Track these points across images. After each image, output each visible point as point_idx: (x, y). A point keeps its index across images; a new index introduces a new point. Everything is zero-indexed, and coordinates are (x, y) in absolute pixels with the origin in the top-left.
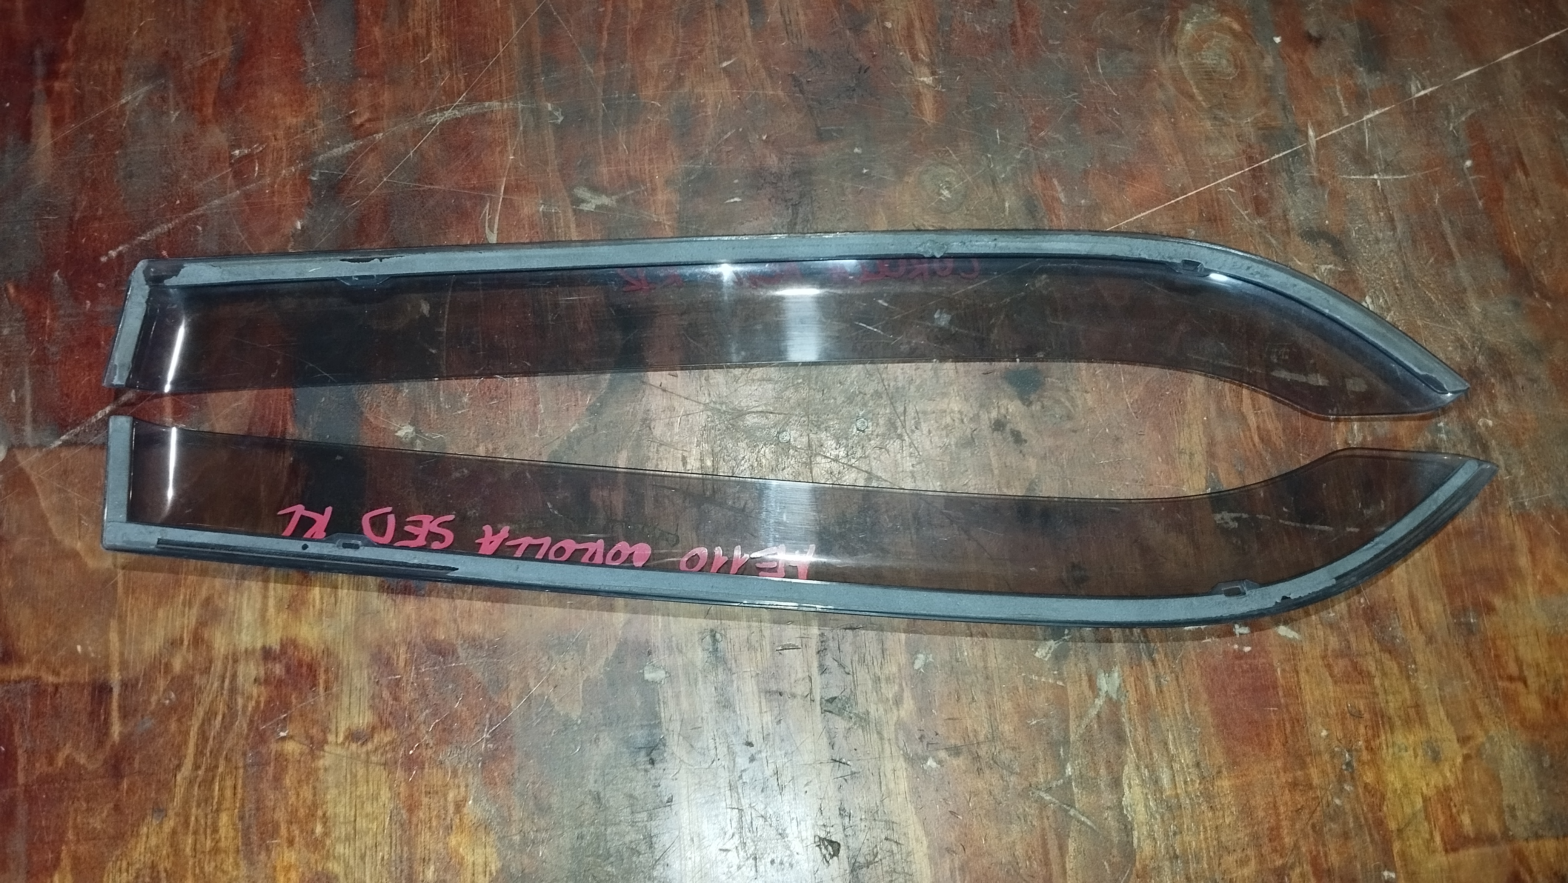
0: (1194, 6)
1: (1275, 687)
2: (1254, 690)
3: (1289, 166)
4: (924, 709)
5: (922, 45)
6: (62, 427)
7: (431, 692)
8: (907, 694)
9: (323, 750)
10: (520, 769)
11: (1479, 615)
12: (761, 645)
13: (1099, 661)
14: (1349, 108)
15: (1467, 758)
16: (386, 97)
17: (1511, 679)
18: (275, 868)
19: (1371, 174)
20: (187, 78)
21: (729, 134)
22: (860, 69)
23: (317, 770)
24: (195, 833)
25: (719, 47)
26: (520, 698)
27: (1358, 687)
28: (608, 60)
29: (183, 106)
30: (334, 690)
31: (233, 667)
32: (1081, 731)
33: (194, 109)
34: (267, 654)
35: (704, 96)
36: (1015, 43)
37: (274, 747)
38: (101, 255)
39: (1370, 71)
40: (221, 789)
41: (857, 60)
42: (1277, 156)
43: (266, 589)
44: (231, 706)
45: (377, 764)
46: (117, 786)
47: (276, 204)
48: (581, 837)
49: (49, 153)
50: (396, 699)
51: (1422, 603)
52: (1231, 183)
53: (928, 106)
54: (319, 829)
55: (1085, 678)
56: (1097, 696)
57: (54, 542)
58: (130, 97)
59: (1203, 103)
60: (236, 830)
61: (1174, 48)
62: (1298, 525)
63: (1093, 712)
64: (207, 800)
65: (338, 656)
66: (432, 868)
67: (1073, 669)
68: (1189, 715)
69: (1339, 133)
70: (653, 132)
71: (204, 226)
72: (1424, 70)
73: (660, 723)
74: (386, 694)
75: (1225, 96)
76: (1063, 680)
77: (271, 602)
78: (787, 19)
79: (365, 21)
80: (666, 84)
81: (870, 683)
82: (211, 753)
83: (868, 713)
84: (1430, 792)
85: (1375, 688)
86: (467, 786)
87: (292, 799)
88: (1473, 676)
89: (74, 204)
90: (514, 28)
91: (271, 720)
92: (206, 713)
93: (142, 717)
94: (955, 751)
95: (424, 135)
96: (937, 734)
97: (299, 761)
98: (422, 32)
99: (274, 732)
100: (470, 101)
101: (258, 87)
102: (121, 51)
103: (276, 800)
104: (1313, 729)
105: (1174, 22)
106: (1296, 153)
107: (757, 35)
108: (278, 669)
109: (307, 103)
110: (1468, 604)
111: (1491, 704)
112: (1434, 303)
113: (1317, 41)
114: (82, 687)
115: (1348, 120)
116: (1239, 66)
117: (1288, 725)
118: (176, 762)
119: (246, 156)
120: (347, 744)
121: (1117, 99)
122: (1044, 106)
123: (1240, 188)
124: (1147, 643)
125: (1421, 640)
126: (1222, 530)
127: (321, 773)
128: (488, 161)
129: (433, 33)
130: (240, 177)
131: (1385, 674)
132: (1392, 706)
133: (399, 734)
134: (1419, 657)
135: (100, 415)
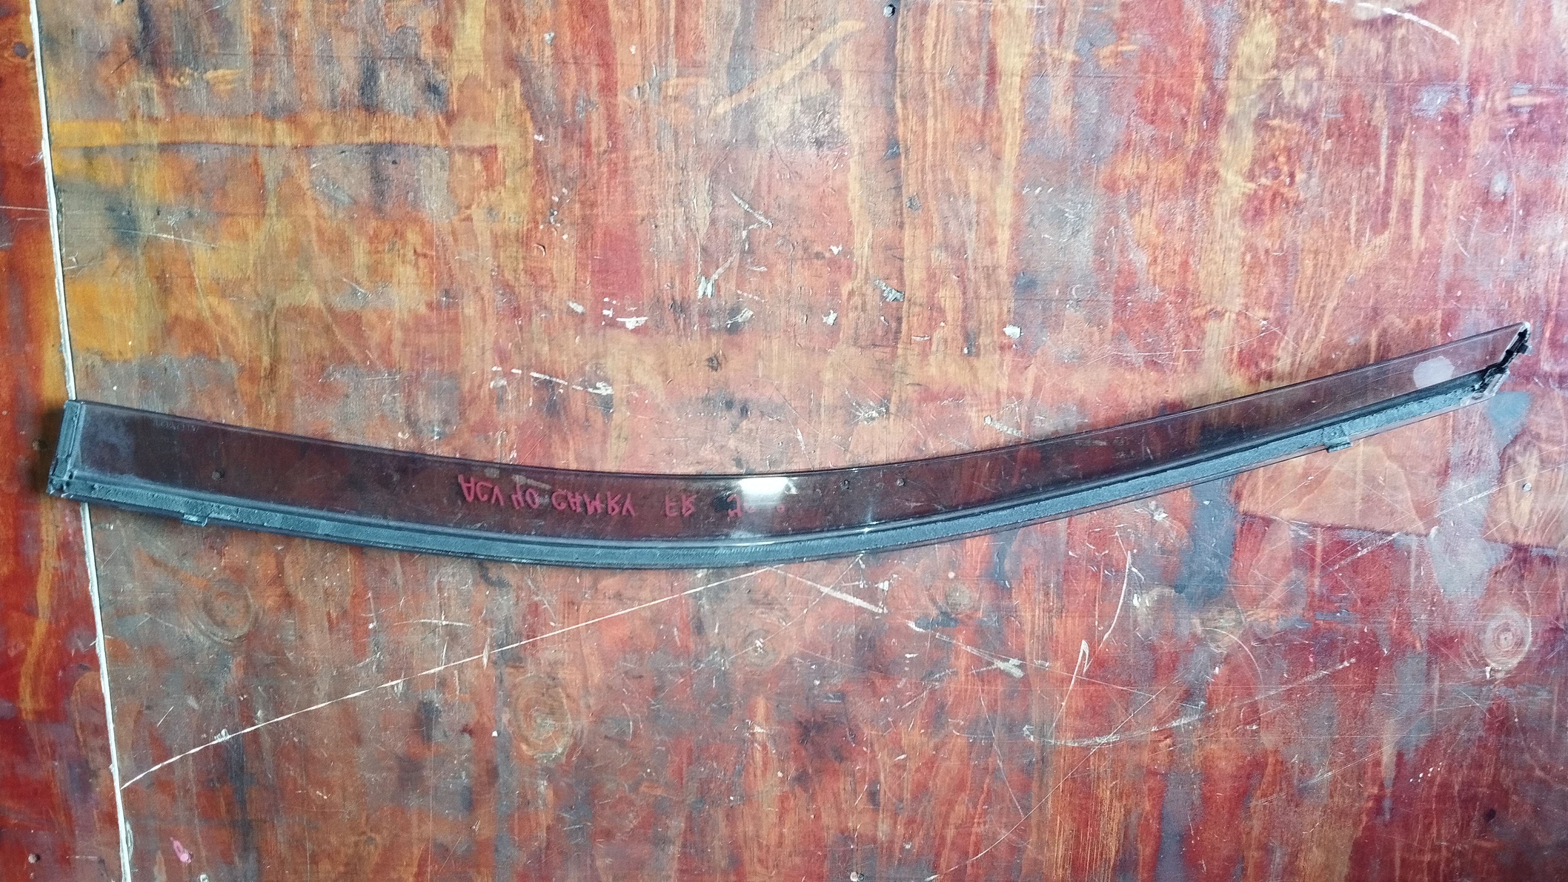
0: (552, 766)
1: (593, 271)
3: (507, 637)
4: (835, 286)
5: (758, 756)
6: (1391, 546)
7: (1165, 339)
8: (845, 296)
9: (1240, 308)
10: (1111, 280)
11: (439, 302)
12: (938, 341)
13: (709, 303)
14: (453, 675)
15: (468, 207)
16: (1146, 757)
17: (425, 256)
18: (1279, 236)
19: (447, 625)
20: (1284, 786)
21: (907, 704)
22: (806, 742)
23: (1245, 297)
24: (1328, 265)
25: (905, 770)
26: (1106, 326)
27: (535, 264)
28: (986, 769)
29: (1289, 765)
30: (1228, 347)
32: (731, 259)
33: (1281, 762)
35: (921, 735)
36: (690, 750)
37: (1271, 315)
38: (1354, 663)
39: (431, 702)
40: (1308, 291)
41: (807, 750)
42: (516, 645)
45: (1205, 295)
46: (1377, 302)
48: (1078, 231)
49: (1385, 740)
50: (1188, 336)
51: (478, 316)
52: (552, 629)
53: (761, 711)
54: (1248, 258)
55: (722, 293)
56: (716, 281)
57: (1403, 467)
58: (1325, 775)
59: (561, 691)
60: (1302, 264)
61: (573, 735)
62: (555, 379)
63: (720, 270)
65: (1224, 369)
66: (1177, 223)
67: (729, 300)
68: (655, 260)
69: (464, 658)
70: (961, 712)
71: (1282, 676)
72: (390, 700)
74: (1194, 340)
75: (543, 694)
76: (737, 293)
78: (853, 785)
79: (1156, 815)
80: (948, 747)
82: (1313, 316)
84: (499, 188)
85: (524, 261)
86: (1148, 273)
87: (1263, 279)
88: (452, 262)
89: (1370, 702)
90: (1050, 799)
91: (1271, 332)
92: (1313, 342)
94: (818, 256)
95: (1122, 727)
96: (829, 268)
97: (1256, 303)
98: (1115, 803)
99: (1270, 324)
100: (1088, 748)
101: (1235, 773)
102: (1328, 811)
103: (1273, 280)
104: (572, 241)
105: (569, 756)
106: (500, 646)
107: (877, 775)
108: (1263, 365)
109: (1202, 758)
110: (444, 311)
111: (443, 241)
113: (466, 730)
115: (455, 667)
116: (529, 717)
117: (589, 245)
118: (1337, 313)
119: (1248, 724)
120: (1224, 311)
121: (623, 701)
122: (677, 701)
123: (546, 625)
124: (675, 311)
125: (484, 291)
126: (607, 380)
127: (1242, 294)
128: (1081, 704)
129: (1108, 802)
130: (1254, 709)
131: (515, 271)
132: (513, 249)
133: (1188, 314)
134: (488, 279)
135: (1365, 551)
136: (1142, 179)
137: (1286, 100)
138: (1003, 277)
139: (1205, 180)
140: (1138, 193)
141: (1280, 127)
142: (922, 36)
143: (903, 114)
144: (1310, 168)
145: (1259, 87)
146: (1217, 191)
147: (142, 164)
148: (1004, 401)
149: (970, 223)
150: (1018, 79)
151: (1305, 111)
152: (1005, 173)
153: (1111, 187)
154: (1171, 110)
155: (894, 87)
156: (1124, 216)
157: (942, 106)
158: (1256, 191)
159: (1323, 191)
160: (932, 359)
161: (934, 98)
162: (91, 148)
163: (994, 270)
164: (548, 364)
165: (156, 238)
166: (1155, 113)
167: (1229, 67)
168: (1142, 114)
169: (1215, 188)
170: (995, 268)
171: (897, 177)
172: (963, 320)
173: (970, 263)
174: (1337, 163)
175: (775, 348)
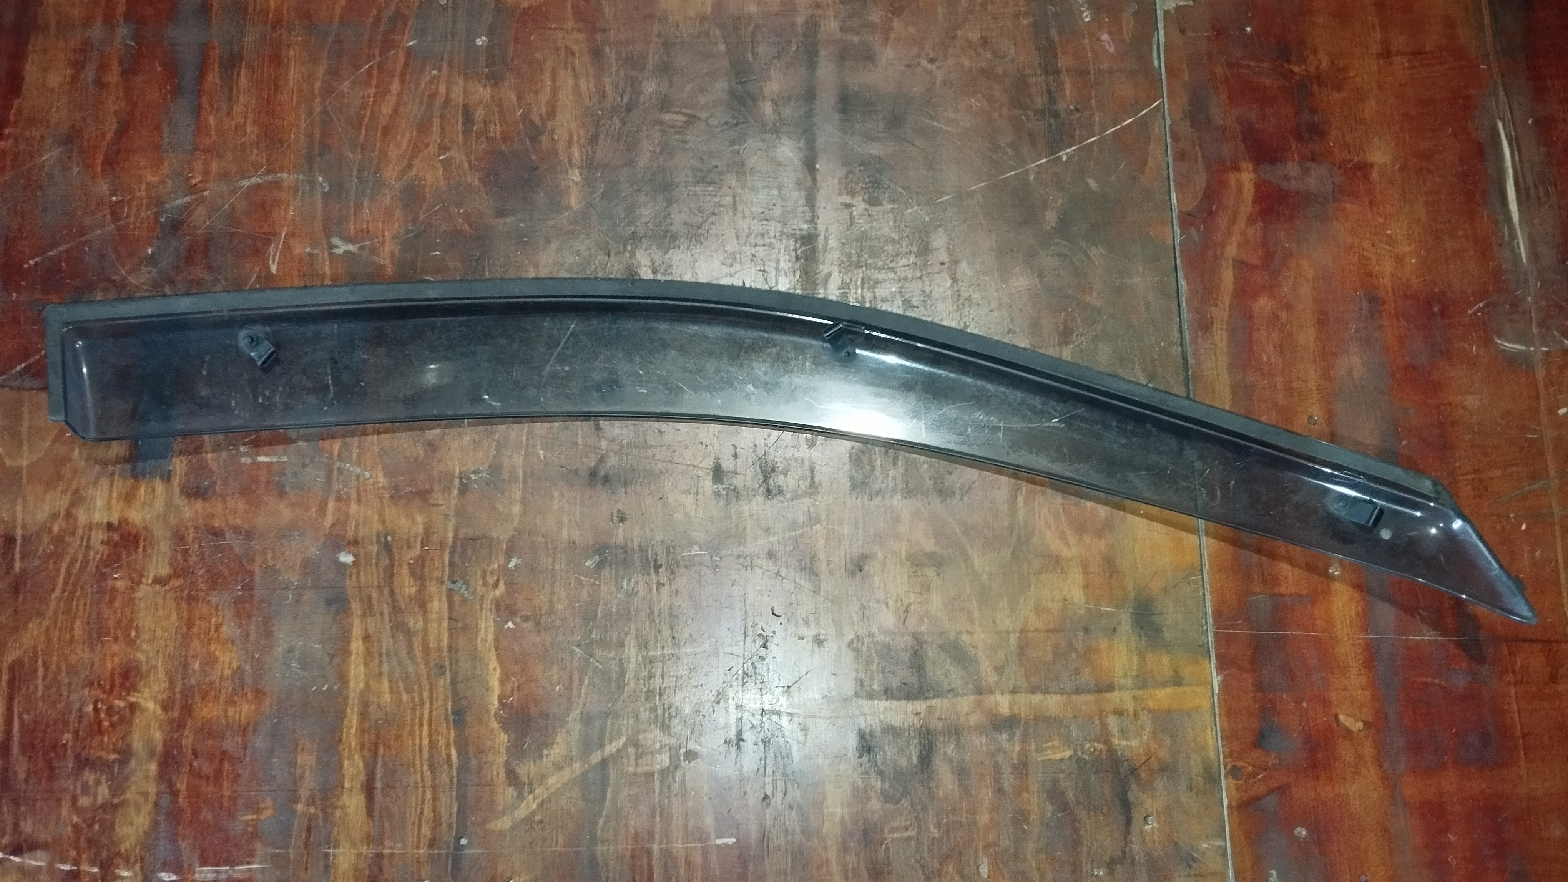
4: (510, 592)
5: (576, 153)
7: (206, 556)
8: (501, 582)
9: (139, 587)
10: (257, 608)
12: (414, 544)
13: (624, 571)
15: (839, 648)
16: (214, 167)
18: (105, 654)
20: (85, 143)
21: (438, 207)
22: (532, 168)
23: (134, 599)
24: (60, 630)
25: (439, 145)
26: (261, 566)
28: (363, 149)
29: (81, 164)
30: (149, 552)
31: (89, 532)
32: (605, 612)
33: (89, 166)
34: (110, 527)
35: (425, 178)
37: (110, 583)
38: (22, 263)
40: (77, 605)
41: (531, 160)
44: (86, 556)
45: (171, 598)
46: (16, 599)
47: (136, 236)
48: (288, 652)
50: (185, 560)
53: (575, 196)
54: (133, 634)
55: (614, 580)
56: (618, 592)
58: (47, 156)
60: (84, 630)
63: (614, 601)
65: (152, 532)
66: (198, 662)
67: (607, 574)
68: (673, 607)
70: (388, 201)
71: (90, 248)
73: (346, 588)
74: (179, 557)
76: (600, 581)
77: (115, 495)
78: (488, 128)
79: (204, 111)
80: (400, 168)
81: (478, 573)
82: (73, 582)
83: (474, 591)
86: (223, 616)
87: (119, 615)
90: (303, 121)
91: (109, 566)
92: (71, 559)
93: (33, 559)
94: (526, 619)
95: (236, 193)
97: (124, 593)
98: (242, 121)
99: (111, 574)
100: (268, 172)
101: (131, 154)
102: (44, 123)
103: (109, 614)
107: (465, 138)
108: (116, 537)
109: (162, 167)
118: (51, 587)
119: (120, 202)
120: (153, 584)
127: (137, 601)
128: (276, 215)
129: (248, 122)
130: (115, 216)
133: (185, 581)
135: (18, 368)
136: (231, 702)
137: (104, 777)
138: (356, 608)
139: (173, 703)
140: (234, 689)
141: (108, 753)
142: (434, 820)
143: (450, 750)
144: (80, 717)
145: (128, 788)
146: (163, 693)
147: (1129, 673)
148: (354, 495)
149: (388, 654)
150: (347, 785)
151: (87, 768)
152: (356, 701)
153: (259, 693)
154: (207, 764)
155: (458, 773)
156: (247, 668)
157: (414, 758)
158: (128, 695)
159: (68, 696)
160: (420, 529)
161: (422, 766)
162: (1174, 685)
163: (365, 613)
165: (1117, 607)
166: (221, 761)
167: (156, 804)
168: (234, 760)
169: (165, 696)
170: (364, 615)
171: (455, 693)
172: (393, 566)
173: (387, 618)
174: (56, 722)
175: (565, 534)
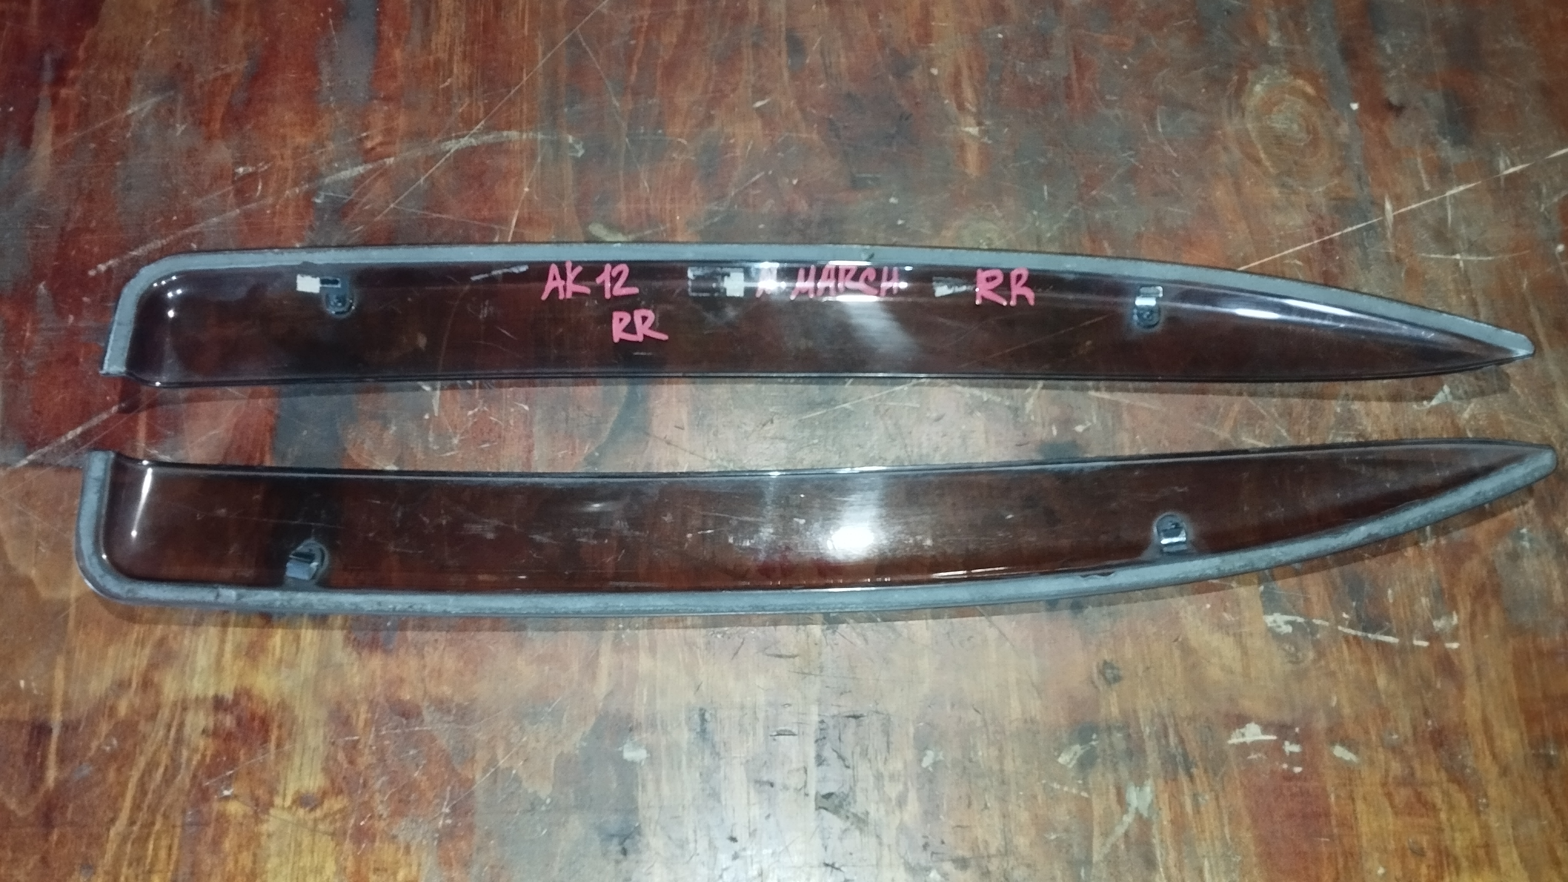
0: (1265, 67)
1: (1327, 815)
2: (1305, 817)
3: (1363, 240)
4: (931, 813)
5: (968, 93)
6: (31, 445)
7: (389, 757)
8: (912, 796)
9: (268, 814)
10: (479, 849)
12: (754, 729)
13: (1130, 773)
14: (1431, 182)
16: (401, 122)
19: (1454, 253)
20: (197, 92)
21: (758, 177)
22: (901, 117)
23: (259, 835)
25: (753, 86)
26: (485, 771)
27: (1422, 821)
28: (636, 93)
29: (190, 119)
30: (287, 747)
31: (181, 715)
32: (1106, 850)
33: (201, 123)
34: (219, 704)
35: (734, 136)
36: (1069, 96)
37: (216, 806)
38: (90, 269)
39: (1455, 144)
40: (156, 849)
41: (899, 106)
42: (1349, 229)
43: (224, 633)
44: (174, 758)
45: (325, 833)
46: (46, 837)
47: (276, 226)
49: (48, 161)
50: (352, 762)
51: (1497, 729)
52: (1298, 255)
53: (972, 156)
55: (1113, 791)
56: (1125, 811)
57: (8, 568)
58: (136, 108)
59: (1271, 170)
61: (1242, 109)
62: (1360, 633)
63: (1121, 830)
64: (138, 860)
65: (293, 711)
67: (1100, 778)
68: (1229, 841)
69: (1419, 209)
70: (677, 170)
71: (199, 244)
72: (1515, 146)
73: (637, 808)
74: (341, 756)
75: (1296, 163)
76: (1087, 790)
77: (229, 647)
78: (827, 61)
79: (385, 43)
80: (694, 121)
81: (871, 780)
82: (149, 807)
83: (867, 813)
85: (1440, 823)
86: (419, 865)
87: (230, 865)
88: (1552, 815)
89: (68, 214)
90: (540, 56)
91: (216, 776)
92: (148, 764)
93: (81, 763)
94: (962, 863)
95: (437, 161)
96: (943, 842)
97: (241, 824)
98: (444, 56)
99: (218, 791)
100: (488, 130)
101: (269, 105)
102: (132, 61)
103: (213, 866)
104: (1368, 865)
105: (1242, 83)
106: (1371, 227)
107: (794, 76)
108: (229, 721)
109: (319, 123)
110: (1549, 733)
112: (1519, 397)
113: (1398, 110)
114: (21, 725)
115: (1430, 195)
116: (1312, 131)
117: (1341, 861)
118: (109, 816)
119: (250, 175)
120: (294, 808)
121: (1177, 160)
122: (1098, 164)
123: (1307, 261)
124: (1185, 755)
125: (1494, 771)
126: (1274, 635)
127: (263, 839)
128: (500, 189)
129: (455, 58)
130: (242, 196)
131: (1452, 808)
132: (1459, 844)
133: (351, 801)
134: (1492, 792)
135: (70, 435)
138: (657, 844)
160: (763, 700)
164: (1374, 657)
172: (716, 768)
175: (1014, 703)
